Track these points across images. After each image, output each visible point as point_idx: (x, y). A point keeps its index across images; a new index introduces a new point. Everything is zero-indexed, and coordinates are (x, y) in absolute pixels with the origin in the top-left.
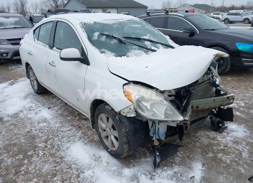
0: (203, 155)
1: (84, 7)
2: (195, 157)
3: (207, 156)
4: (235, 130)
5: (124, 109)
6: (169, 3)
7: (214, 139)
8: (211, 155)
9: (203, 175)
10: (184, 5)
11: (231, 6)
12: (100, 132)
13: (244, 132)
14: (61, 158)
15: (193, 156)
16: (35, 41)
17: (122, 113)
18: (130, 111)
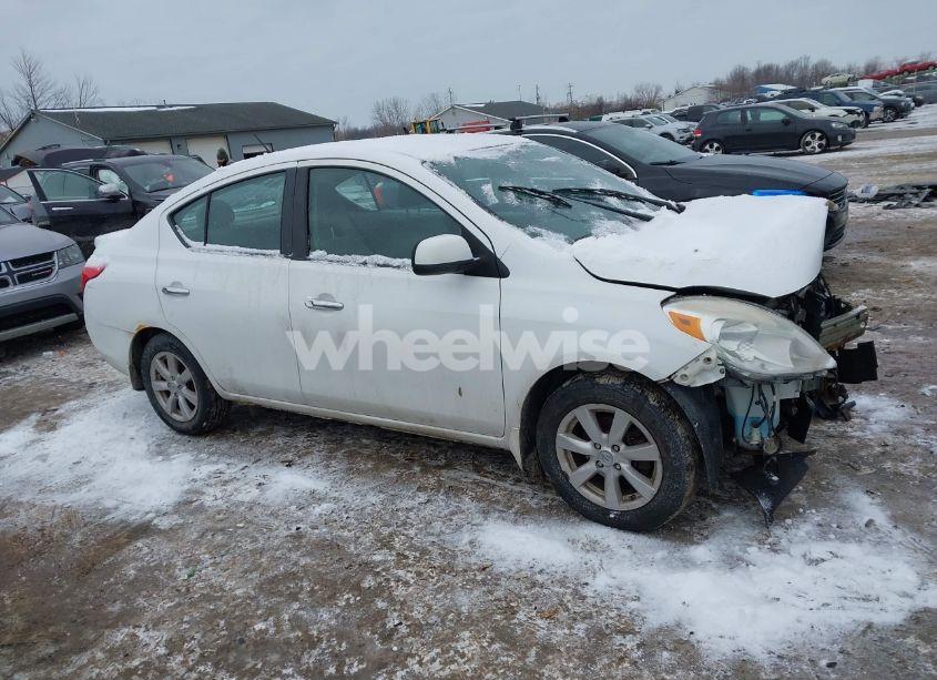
0: (852, 476)
1: (93, 139)
2: (836, 482)
3: (858, 474)
4: (873, 407)
5: (685, 367)
6: (396, 105)
7: (843, 435)
8: (866, 471)
9: (889, 513)
10: (453, 108)
11: (594, 101)
12: (563, 473)
13: (897, 407)
14: (484, 569)
15: (828, 483)
16: (187, 246)
17: (677, 380)
18: (706, 366)
